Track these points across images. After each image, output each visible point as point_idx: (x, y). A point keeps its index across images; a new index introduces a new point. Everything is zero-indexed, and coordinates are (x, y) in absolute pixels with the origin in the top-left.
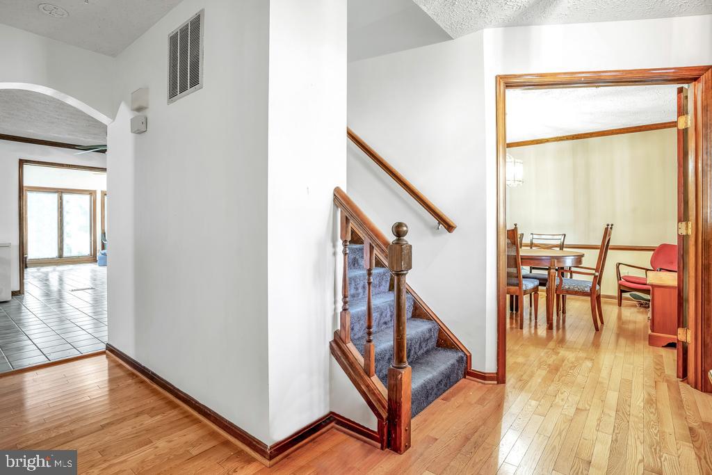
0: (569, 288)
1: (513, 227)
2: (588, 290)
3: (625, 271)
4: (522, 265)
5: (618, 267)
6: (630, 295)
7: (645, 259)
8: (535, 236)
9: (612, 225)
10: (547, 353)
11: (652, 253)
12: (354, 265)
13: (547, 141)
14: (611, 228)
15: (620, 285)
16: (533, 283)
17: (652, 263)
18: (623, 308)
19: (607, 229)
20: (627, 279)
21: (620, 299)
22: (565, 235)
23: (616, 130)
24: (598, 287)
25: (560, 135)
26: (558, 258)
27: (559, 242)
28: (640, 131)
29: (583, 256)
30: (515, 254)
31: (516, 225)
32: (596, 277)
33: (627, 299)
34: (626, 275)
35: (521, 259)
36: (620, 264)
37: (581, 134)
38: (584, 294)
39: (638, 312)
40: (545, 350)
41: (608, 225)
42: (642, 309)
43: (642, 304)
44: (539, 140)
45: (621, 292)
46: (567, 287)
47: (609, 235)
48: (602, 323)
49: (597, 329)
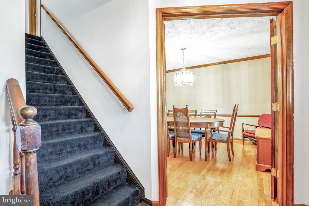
0: (216, 139)
1: (185, 107)
2: (225, 139)
3: (246, 127)
4: (191, 127)
5: (243, 126)
6: (249, 138)
7: (255, 121)
8: (202, 111)
9: (238, 105)
10: (200, 178)
11: (258, 118)
12: (82, 131)
13: (210, 65)
14: (238, 107)
15: (243, 134)
16: (198, 136)
17: (258, 123)
18: (245, 145)
19: (235, 107)
20: (247, 131)
21: (244, 140)
22: (216, 110)
23: (241, 59)
24: (231, 138)
25: (216, 62)
26: (210, 123)
27: (213, 114)
28: (253, 59)
29: (223, 121)
30: (187, 121)
31: (187, 106)
32: (229, 133)
33: (247, 140)
34: (247, 129)
35: (191, 124)
36: (243, 124)
37: (226, 61)
38: (224, 142)
39: (252, 147)
40: (199, 177)
41: (235, 105)
42: (254, 146)
43: (254, 143)
44: (206, 65)
45: (244, 137)
46: (215, 138)
47: (236, 110)
48: (234, 156)
49: (230, 160)
